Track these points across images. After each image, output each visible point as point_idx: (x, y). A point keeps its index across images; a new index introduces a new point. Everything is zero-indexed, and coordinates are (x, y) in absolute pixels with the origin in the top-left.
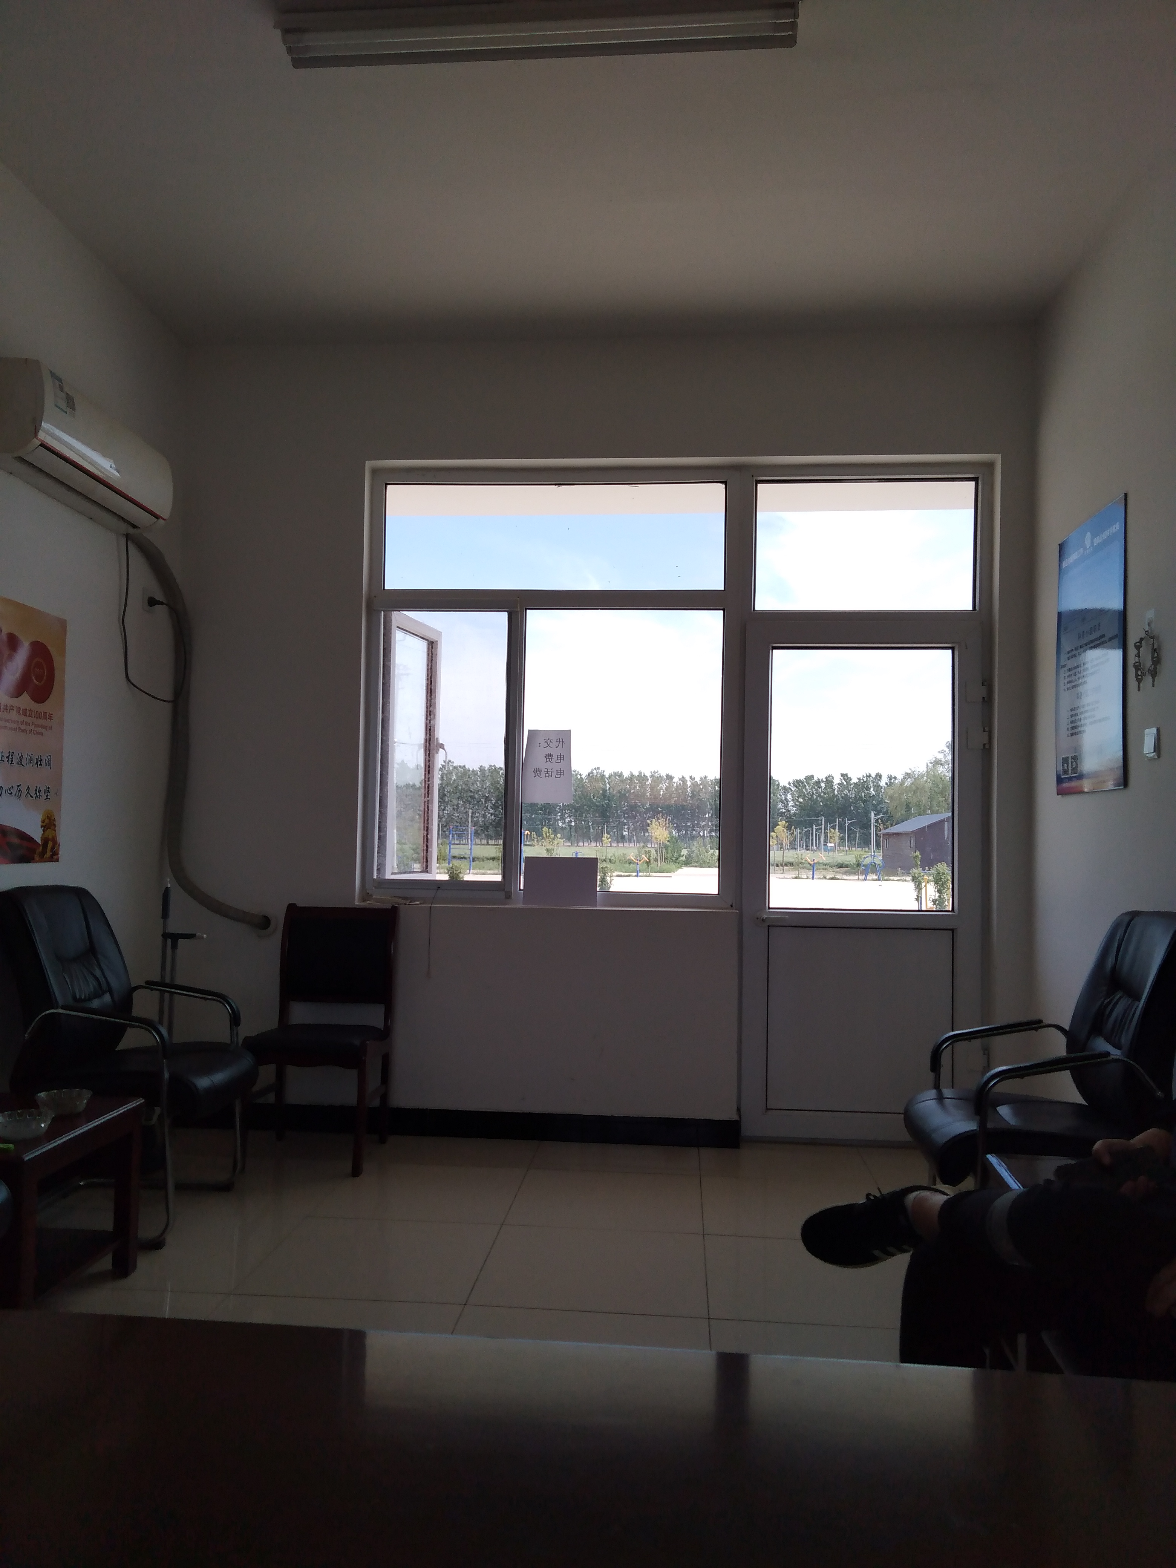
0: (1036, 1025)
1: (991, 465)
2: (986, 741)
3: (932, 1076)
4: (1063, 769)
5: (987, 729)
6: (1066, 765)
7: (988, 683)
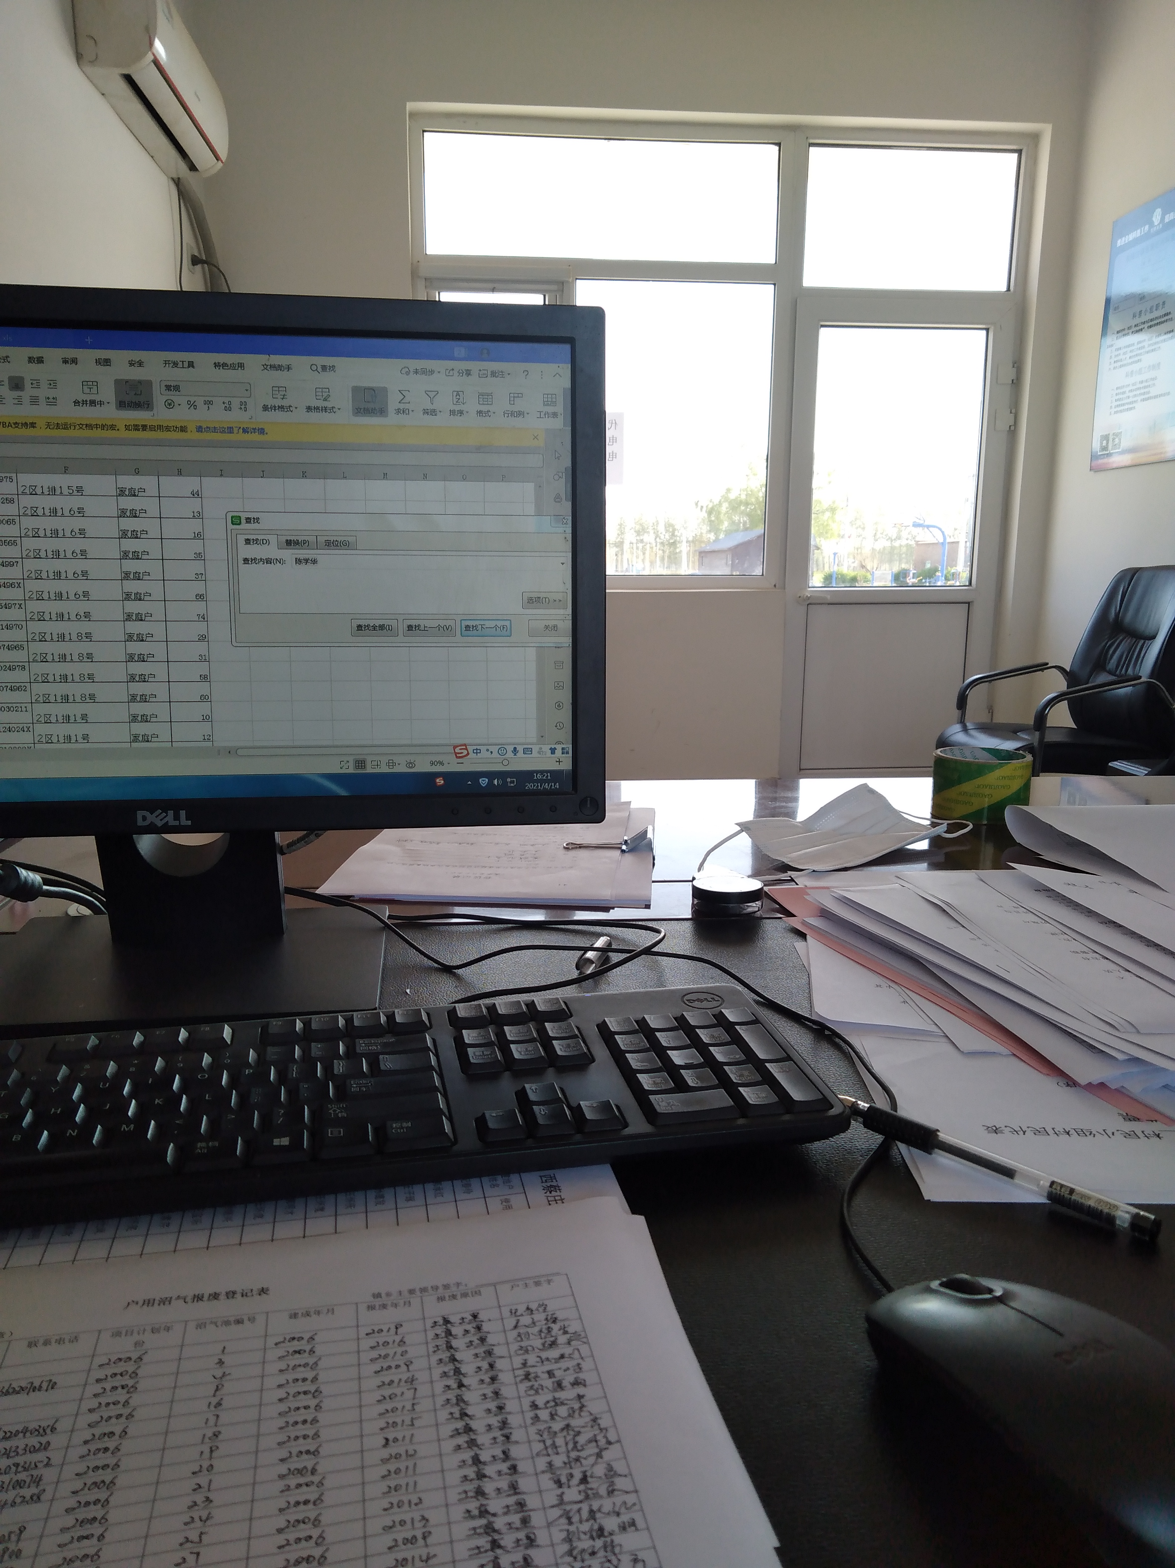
0: (1043, 667)
1: (1035, 138)
2: (1012, 423)
3: (957, 713)
4: (1101, 446)
5: (1013, 411)
6: (1105, 442)
7: (1018, 366)
